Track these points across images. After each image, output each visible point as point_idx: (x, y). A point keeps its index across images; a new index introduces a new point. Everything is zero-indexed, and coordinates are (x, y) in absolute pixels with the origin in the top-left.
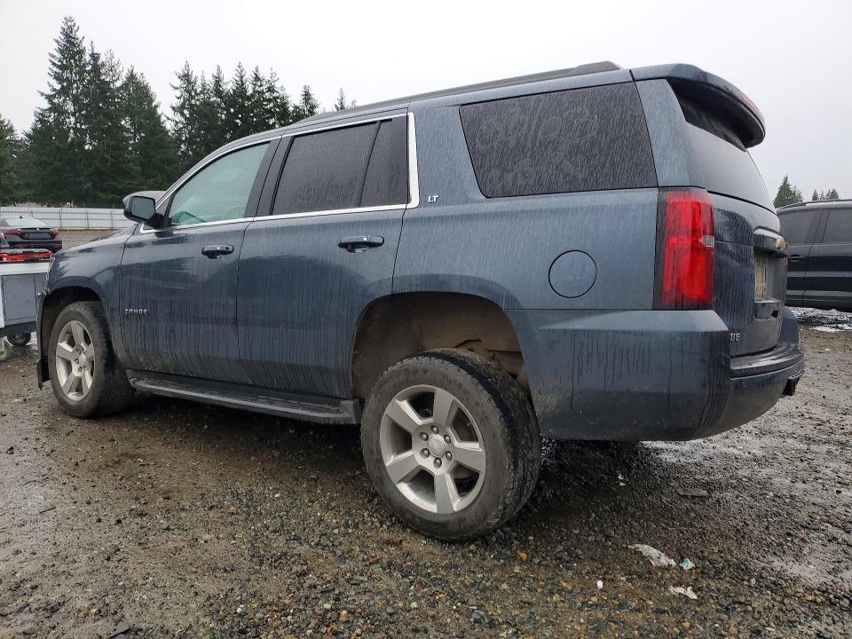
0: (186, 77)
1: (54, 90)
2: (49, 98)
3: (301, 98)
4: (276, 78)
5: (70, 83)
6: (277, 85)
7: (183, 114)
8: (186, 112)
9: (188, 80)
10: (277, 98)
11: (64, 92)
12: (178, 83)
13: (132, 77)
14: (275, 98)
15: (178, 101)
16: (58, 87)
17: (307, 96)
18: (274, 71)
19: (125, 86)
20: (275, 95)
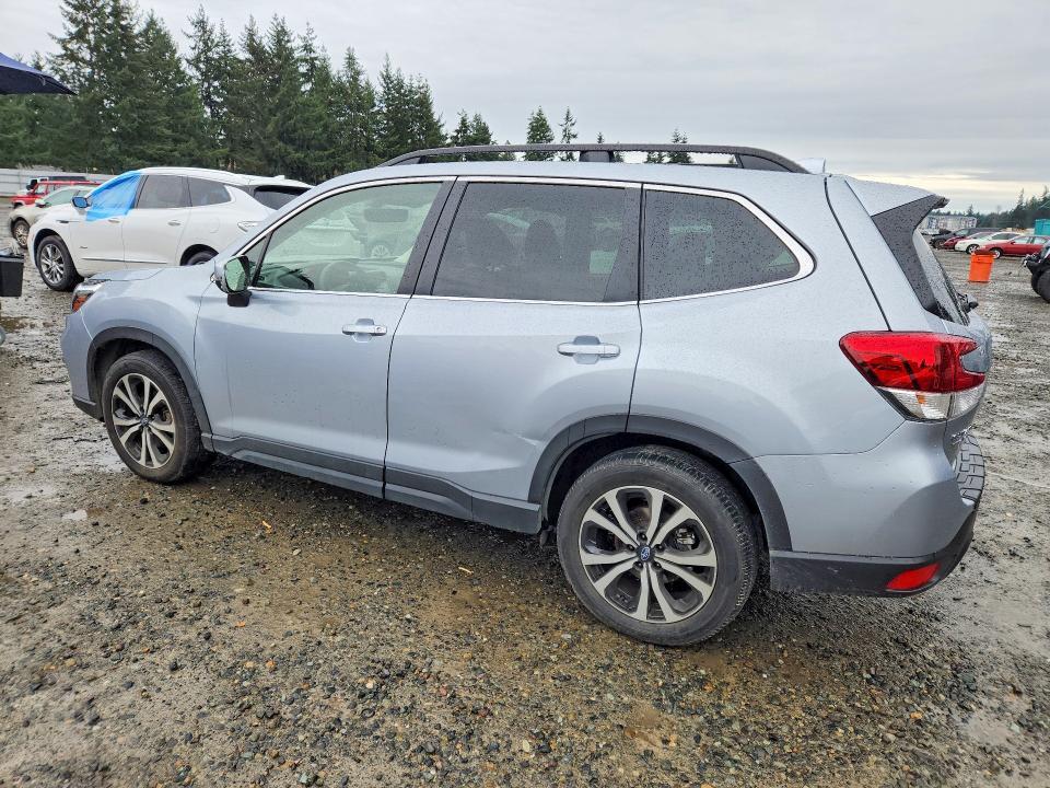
0: (201, 24)
1: (71, 34)
2: (63, 42)
3: (344, 62)
4: (313, 36)
5: (86, 25)
6: (316, 44)
7: (198, 68)
8: (201, 66)
9: (203, 28)
10: (316, 59)
11: (80, 36)
12: (192, 30)
13: (152, 24)
14: (313, 59)
15: (192, 52)
16: (74, 30)
17: (351, 61)
18: (311, 26)
19: (145, 33)
20: (313, 55)
